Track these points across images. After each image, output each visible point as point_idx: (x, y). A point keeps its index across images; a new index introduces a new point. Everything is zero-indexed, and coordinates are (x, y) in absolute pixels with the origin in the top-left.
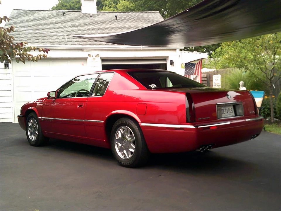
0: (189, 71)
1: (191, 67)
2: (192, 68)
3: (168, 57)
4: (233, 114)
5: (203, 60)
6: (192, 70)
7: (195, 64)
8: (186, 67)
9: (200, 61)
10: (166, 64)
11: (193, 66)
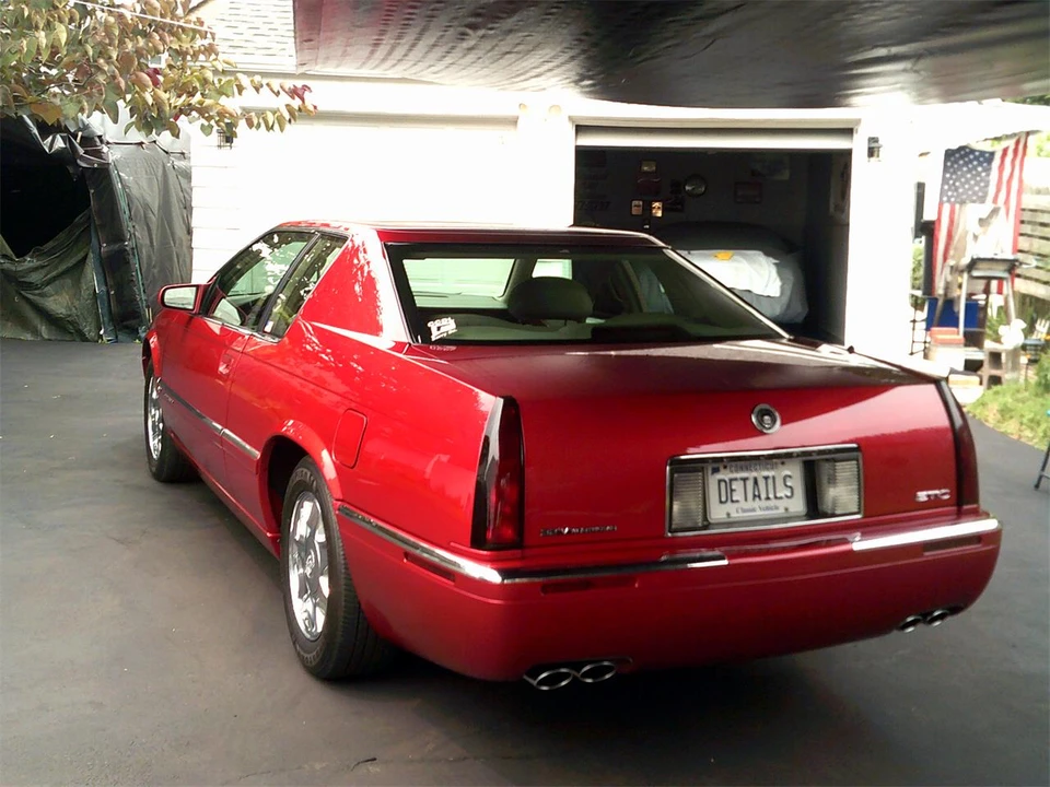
0: (963, 185)
1: (975, 168)
2: (979, 174)
3: (858, 122)
4: (798, 505)
5: (1030, 138)
6: (977, 184)
7: (992, 154)
8: (952, 166)
9: (1017, 143)
10: (848, 154)
11: (980, 164)
